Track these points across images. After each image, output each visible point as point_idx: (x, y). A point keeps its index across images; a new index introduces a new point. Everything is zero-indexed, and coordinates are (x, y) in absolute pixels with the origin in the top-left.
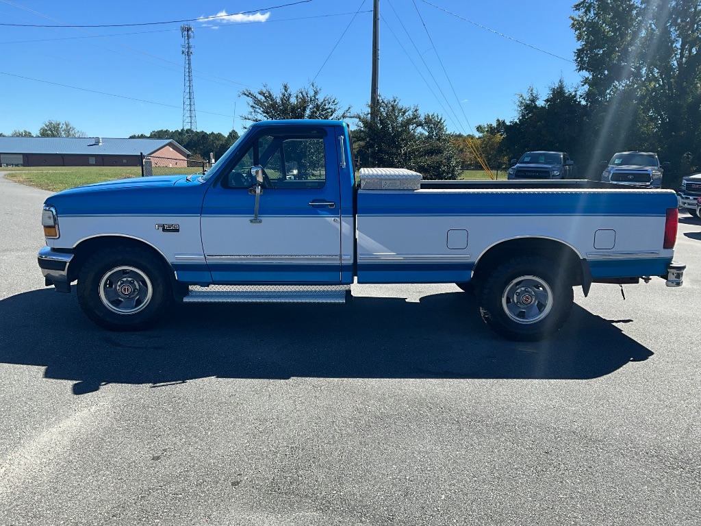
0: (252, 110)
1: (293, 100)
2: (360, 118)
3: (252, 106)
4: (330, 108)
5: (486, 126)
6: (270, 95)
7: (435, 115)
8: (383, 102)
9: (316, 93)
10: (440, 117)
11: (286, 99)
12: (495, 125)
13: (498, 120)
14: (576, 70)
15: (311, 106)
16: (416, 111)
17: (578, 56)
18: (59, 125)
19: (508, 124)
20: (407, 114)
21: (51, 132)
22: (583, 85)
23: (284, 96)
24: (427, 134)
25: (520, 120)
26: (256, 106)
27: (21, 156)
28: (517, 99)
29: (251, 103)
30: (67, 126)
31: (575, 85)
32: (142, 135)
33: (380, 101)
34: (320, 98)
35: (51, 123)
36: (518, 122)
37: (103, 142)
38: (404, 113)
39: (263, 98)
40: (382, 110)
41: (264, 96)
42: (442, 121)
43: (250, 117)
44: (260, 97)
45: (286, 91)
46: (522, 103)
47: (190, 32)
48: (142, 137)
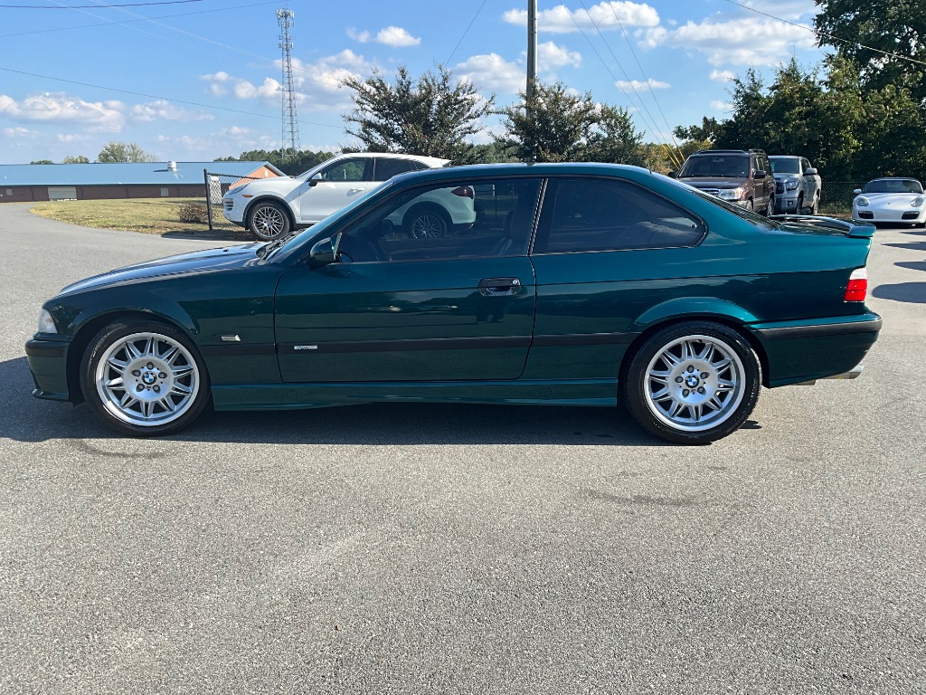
0: (358, 107)
1: (415, 91)
2: (510, 114)
3: (358, 102)
4: (465, 99)
5: (688, 128)
6: (383, 85)
7: (617, 108)
8: (542, 89)
9: (445, 79)
10: (624, 111)
11: (404, 91)
12: (701, 125)
13: (705, 119)
14: (816, 44)
15: (439, 98)
16: (589, 99)
17: (819, 24)
18: (123, 147)
19: (719, 123)
20: (576, 105)
21: (112, 156)
22: (826, 66)
23: (402, 84)
24: (606, 136)
25: (736, 118)
26: (364, 101)
27: (74, 189)
28: (733, 87)
29: (357, 97)
30: (133, 148)
31: (814, 65)
32: (230, 158)
33: (538, 88)
34: (452, 86)
35: (113, 146)
36: (733, 120)
37: (177, 168)
38: (572, 103)
39: (374, 90)
40: (541, 101)
41: (375, 87)
42: (627, 117)
43: (355, 116)
44: (368, 88)
45: (404, 77)
46: (738, 92)
47: (288, 18)
48: (230, 159)
